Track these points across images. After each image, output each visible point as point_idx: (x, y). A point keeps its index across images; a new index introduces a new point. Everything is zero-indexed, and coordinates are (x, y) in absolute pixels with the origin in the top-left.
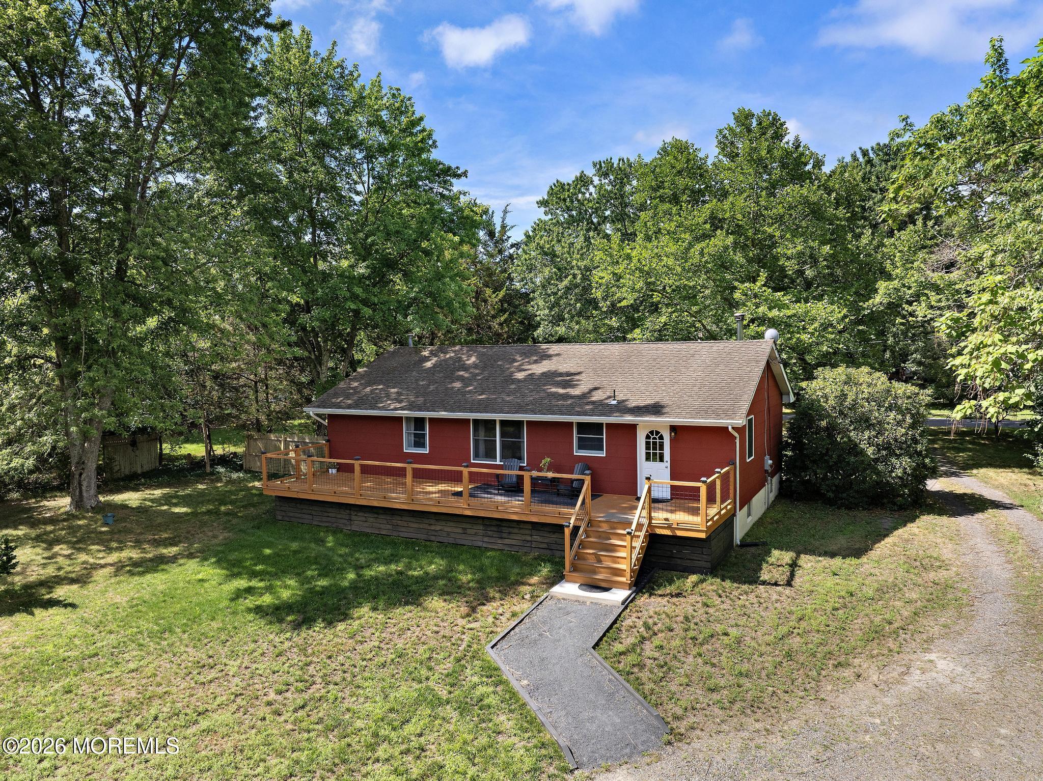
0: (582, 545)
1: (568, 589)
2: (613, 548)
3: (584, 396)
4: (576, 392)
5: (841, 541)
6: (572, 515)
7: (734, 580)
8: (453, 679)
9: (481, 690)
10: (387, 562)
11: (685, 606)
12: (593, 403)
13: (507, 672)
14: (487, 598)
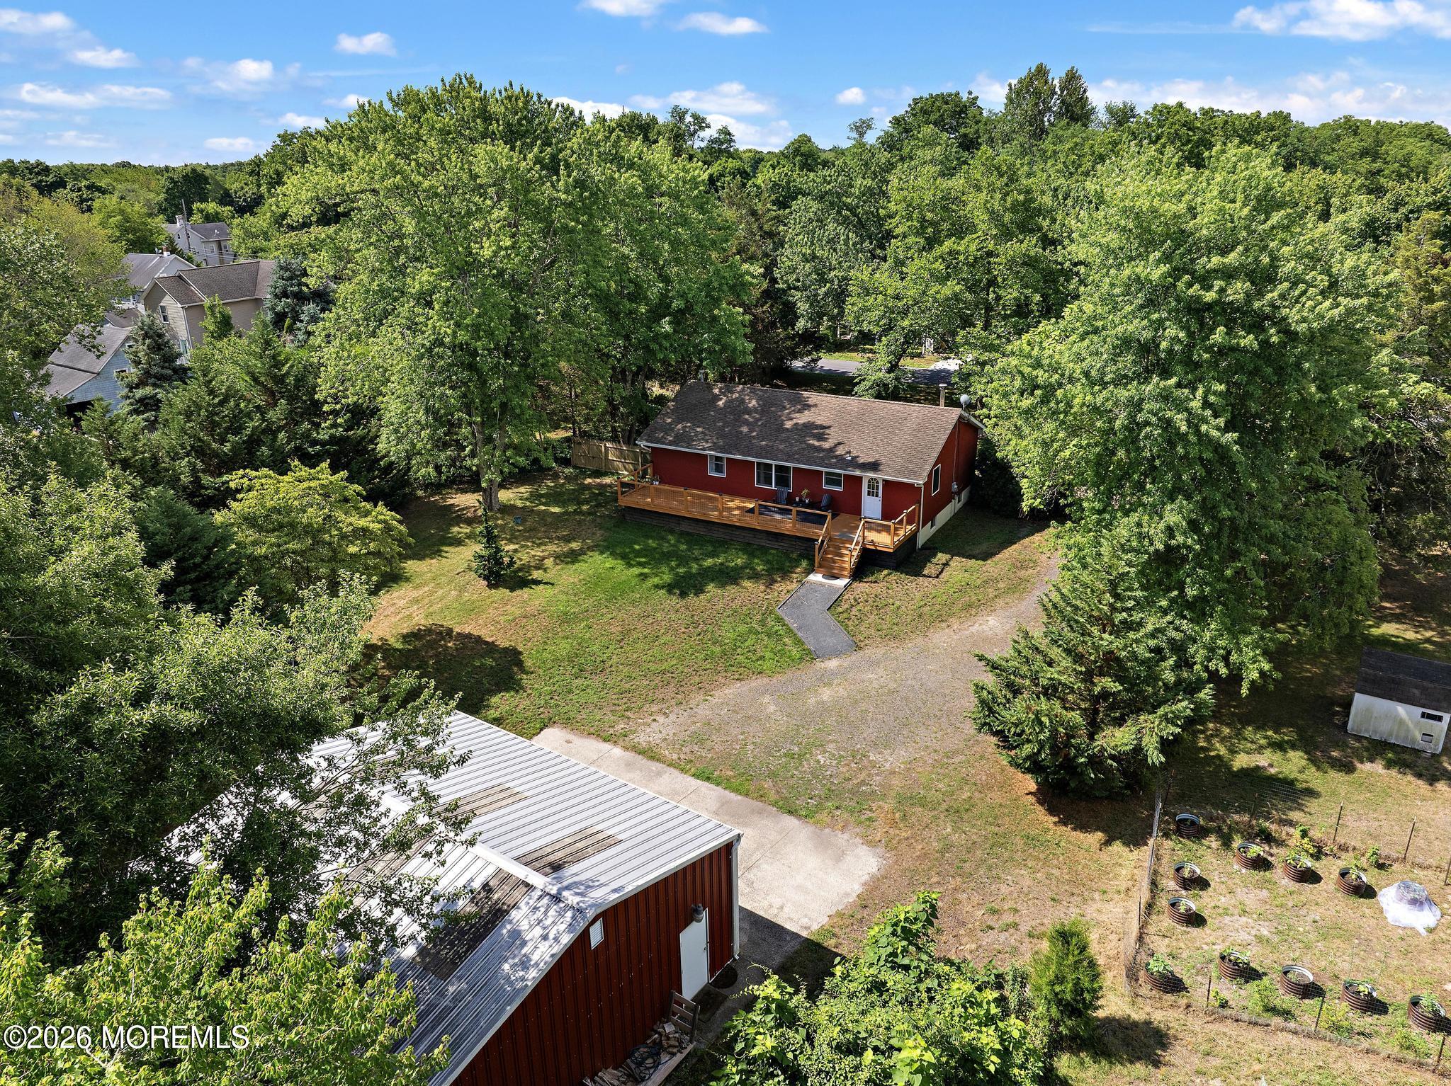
0: (826, 552)
1: (816, 578)
2: (842, 555)
3: (832, 450)
4: (826, 445)
5: (984, 547)
6: (820, 533)
7: (907, 574)
8: (763, 622)
9: (776, 628)
10: (712, 555)
11: (877, 588)
12: (837, 457)
13: (787, 620)
14: (773, 582)
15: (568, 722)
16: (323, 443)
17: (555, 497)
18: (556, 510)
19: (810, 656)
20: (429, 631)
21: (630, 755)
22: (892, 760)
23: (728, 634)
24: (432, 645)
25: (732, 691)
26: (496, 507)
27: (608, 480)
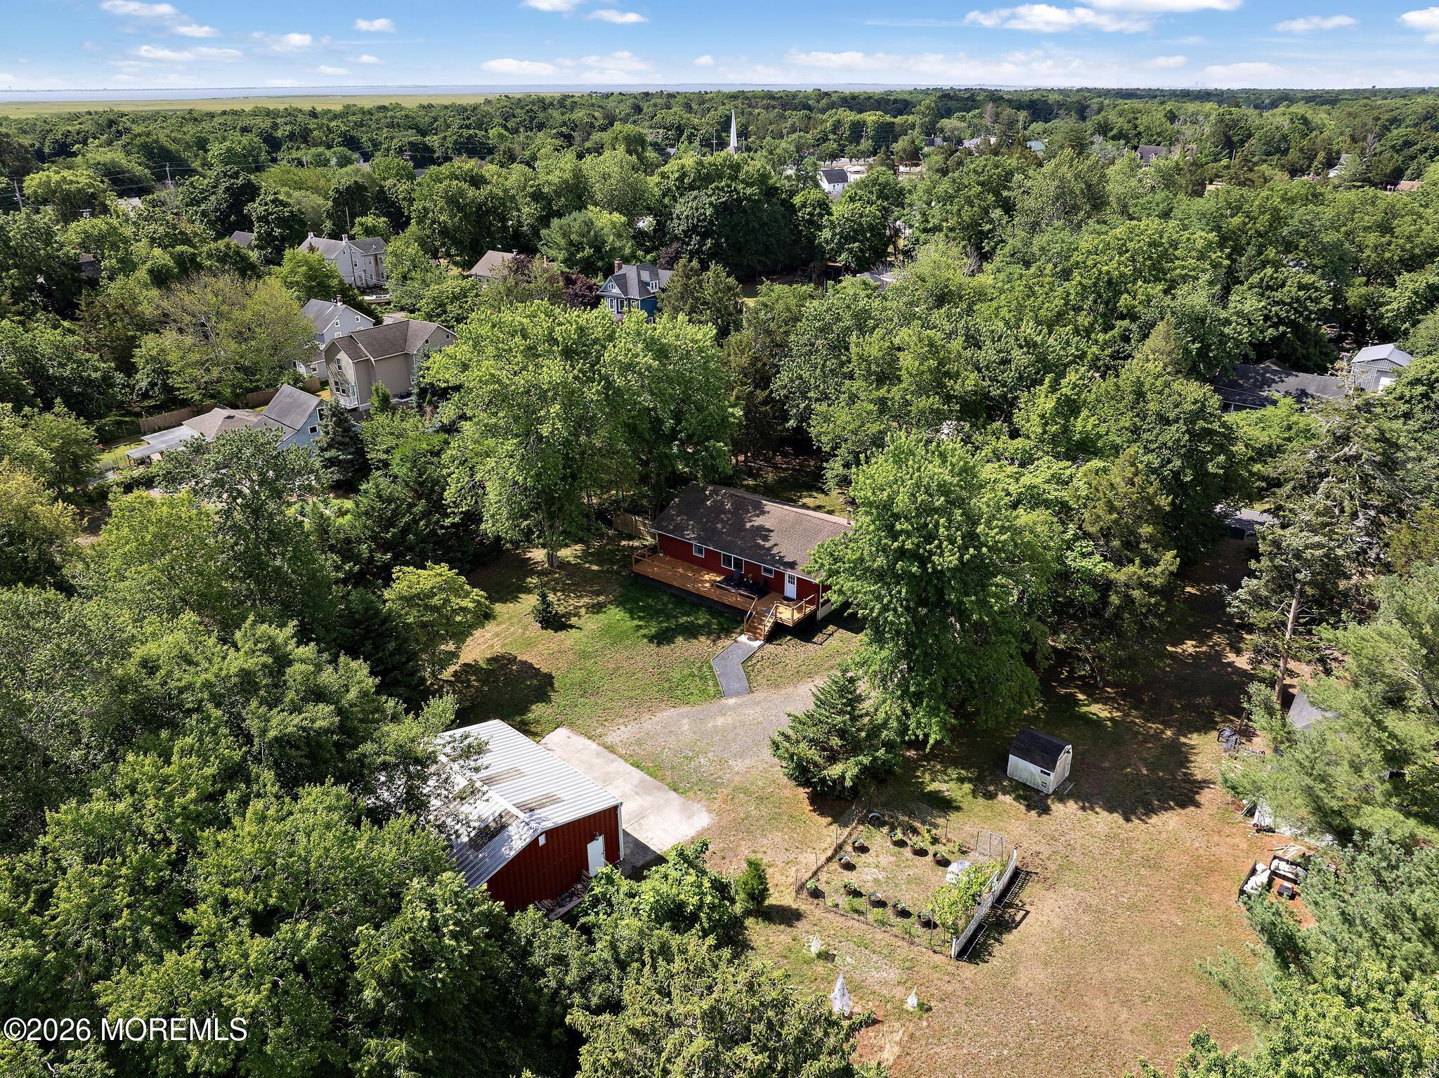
0: (753, 622)
1: (743, 639)
2: (762, 624)
3: (770, 549)
6: (750, 608)
7: (802, 640)
9: (706, 673)
10: (687, 614)
11: (779, 650)
12: (772, 555)
13: (715, 668)
14: (719, 638)
15: (571, 725)
16: (446, 528)
17: (599, 557)
18: (595, 568)
19: (720, 694)
20: (503, 657)
21: (600, 748)
22: (739, 765)
23: (676, 675)
24: (503, 667)
25: (668, 714)
26: (556, 564)
27: (636, 544)
